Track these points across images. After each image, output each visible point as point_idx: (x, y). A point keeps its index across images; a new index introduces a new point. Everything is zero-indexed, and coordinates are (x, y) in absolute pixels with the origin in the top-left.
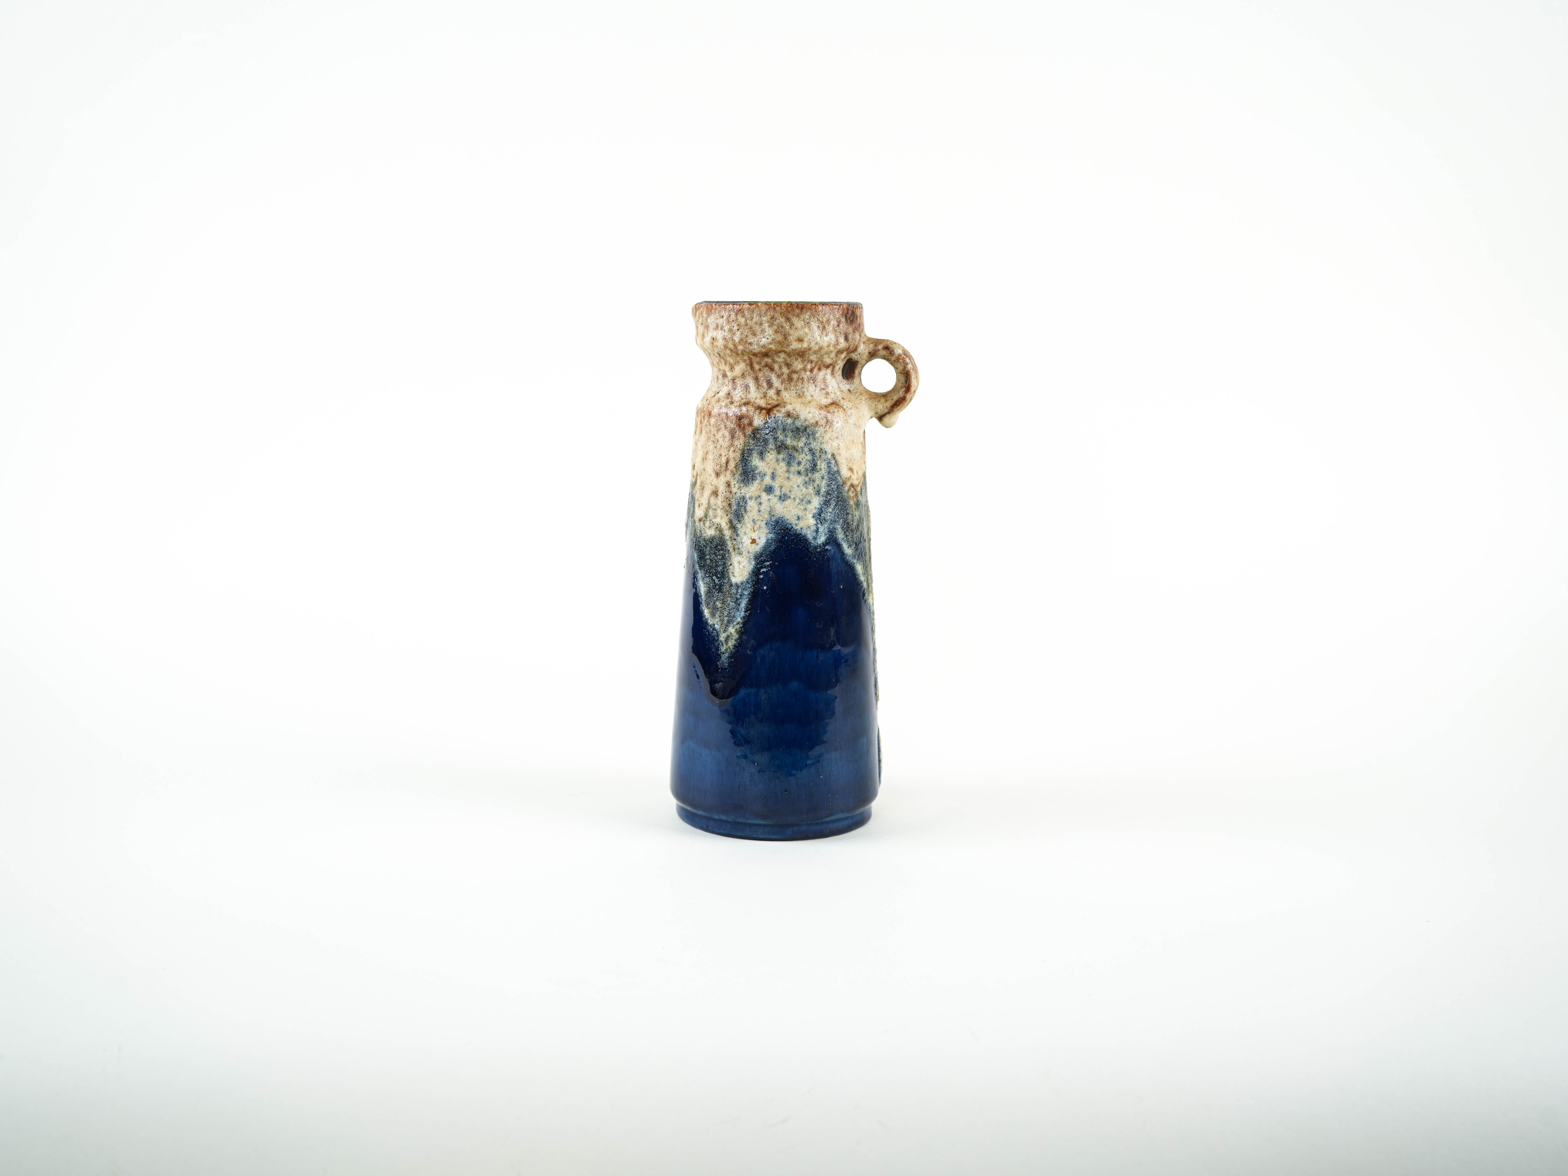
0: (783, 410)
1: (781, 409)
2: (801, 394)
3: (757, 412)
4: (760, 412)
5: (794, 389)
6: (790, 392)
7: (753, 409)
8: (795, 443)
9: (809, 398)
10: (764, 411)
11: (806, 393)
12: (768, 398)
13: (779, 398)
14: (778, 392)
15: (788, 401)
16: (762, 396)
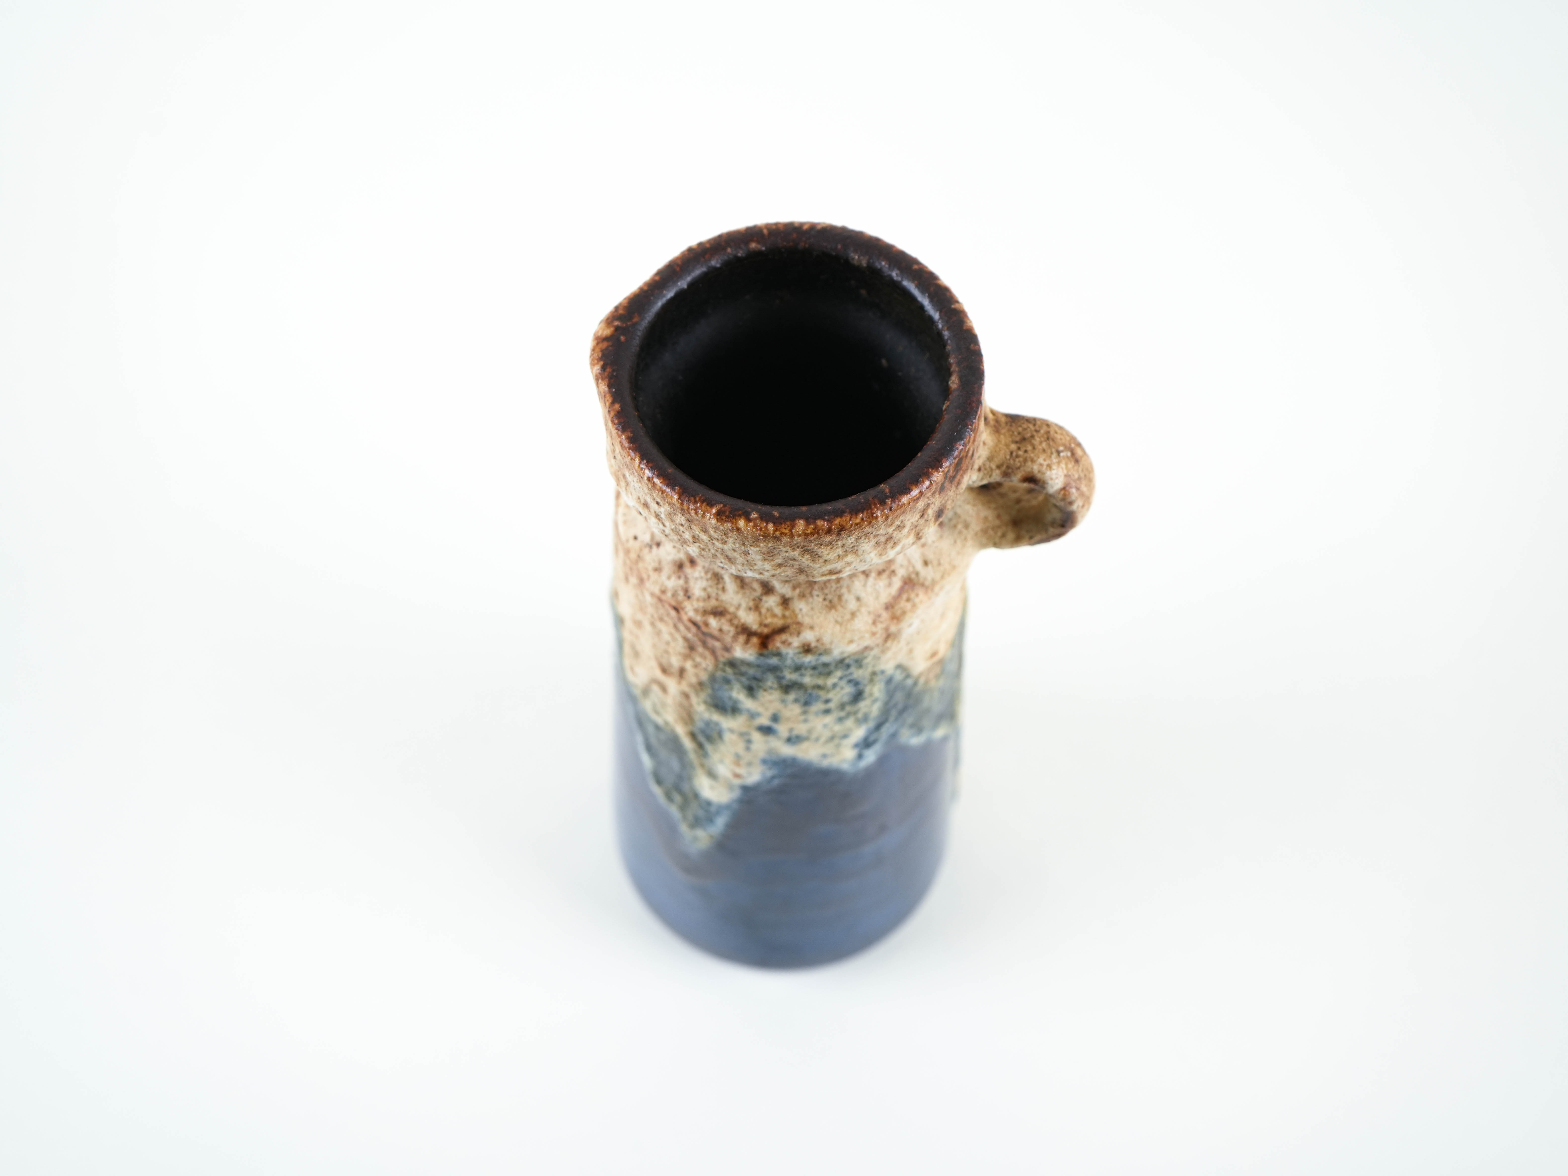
0: (796, 642)
1: (790, 640)
2: (835, 600)
3: (742, 638)
4: (747, 642)
5: (820, 594)
6: (810, 600)
7: (732, 631)
8: (820, 682)
9: (852, 605)
10: (755, 640)
11: (846, 596)
12: (763, 611)
13: (787, 613)
14: (785, 602)
15: (807, 620)
16: (751, 604)
